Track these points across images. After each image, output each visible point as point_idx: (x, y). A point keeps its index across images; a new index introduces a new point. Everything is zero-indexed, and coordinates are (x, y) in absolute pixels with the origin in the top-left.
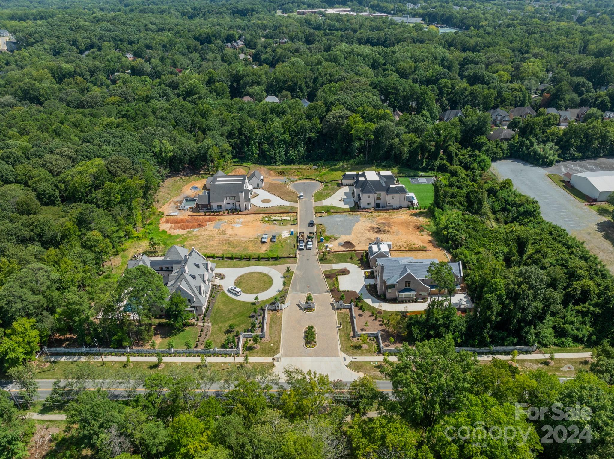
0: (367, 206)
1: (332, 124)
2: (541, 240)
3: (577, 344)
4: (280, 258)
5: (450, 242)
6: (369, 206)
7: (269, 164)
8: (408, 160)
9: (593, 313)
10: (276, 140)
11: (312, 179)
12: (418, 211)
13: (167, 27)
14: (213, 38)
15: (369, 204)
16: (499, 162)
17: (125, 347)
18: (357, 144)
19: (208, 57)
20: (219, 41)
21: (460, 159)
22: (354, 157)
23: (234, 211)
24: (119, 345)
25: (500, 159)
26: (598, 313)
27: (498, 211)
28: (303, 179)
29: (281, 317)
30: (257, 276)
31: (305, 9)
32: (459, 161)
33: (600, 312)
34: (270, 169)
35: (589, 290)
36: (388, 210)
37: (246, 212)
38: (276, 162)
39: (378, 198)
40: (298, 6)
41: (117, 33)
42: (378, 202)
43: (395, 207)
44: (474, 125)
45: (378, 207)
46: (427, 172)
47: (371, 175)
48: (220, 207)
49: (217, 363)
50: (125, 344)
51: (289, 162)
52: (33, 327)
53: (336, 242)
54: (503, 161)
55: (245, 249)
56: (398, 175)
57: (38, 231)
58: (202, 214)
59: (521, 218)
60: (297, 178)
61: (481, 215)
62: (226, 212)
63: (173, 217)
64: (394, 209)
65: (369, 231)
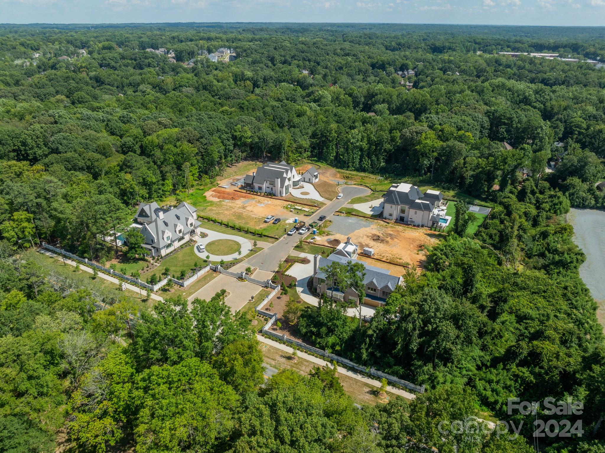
0: (388, 217)
1: (406, 138)
2: (545, 292)
3: (484, 408)
4: (265, 236)
5: (432, 265)
6: (390, 217)
7: (341, 168)
8: (470, 185)
9: (523, 380)
10: (350, 146)
11: (366, 186)
12: (437, 233)
13: (353, 53)
14: (387, 66)
15: (391, 215)
16: (588, 210)
17: (84, 258)
18: (426, 162)
19: (368, 79)
20: (392, 69)
21: (537, 198)
22: (420, 175)
23: (271, 195)
24: (82, 255)
25: (592, 208)
26: (531, 382)
27: (535, 255)
28: (358, 185)
29: (215, 277)
30: (231, 243)
31: (508, 52)
32: (537, 201)
33: (534, 381)
34: (339, 172)
35: (541, 353)
36: (409, 225)
37: (279, 197)
38: (348, 167)
39: (403, 211)
40: (502, 48)
41: (308, 55)
42: (402, 215)
43: (416, 224)
44: (572, 165)
45: (401, 220)
46: (487, 202)
47: (404, 187)
48: (260, 188)
49: (132, 291)
50: (86, 255)
51: (361, 169)
52: (28, 220)
53: (326, 238)
54: (595, 211)
55: (247, 223)
56: (452, 199)
57: (89, 163)
58: (245, 191)
59: (552, 267)
60: (353, 182)
61: (505, 253)
62: (263, 194)
63: (223, 189)
64: (414, 226)
65: (368, 237)
